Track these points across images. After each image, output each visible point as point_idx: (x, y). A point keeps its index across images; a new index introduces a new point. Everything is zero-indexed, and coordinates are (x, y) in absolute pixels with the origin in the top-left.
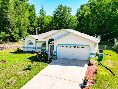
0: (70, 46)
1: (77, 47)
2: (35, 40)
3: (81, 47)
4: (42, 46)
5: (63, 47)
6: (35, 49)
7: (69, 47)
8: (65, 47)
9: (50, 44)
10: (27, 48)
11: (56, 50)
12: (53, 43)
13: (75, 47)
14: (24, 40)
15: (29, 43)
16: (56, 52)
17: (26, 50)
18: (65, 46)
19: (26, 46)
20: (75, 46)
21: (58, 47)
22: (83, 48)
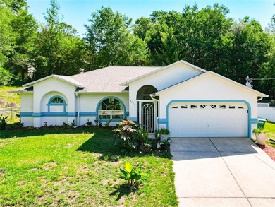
0: (202, 104)
1: (218, 106)
2: (74, 89)
3: (228, 105)
4: (98, 109)
5: (182, 107)
6: (74, 118)
7: (199, 106)
8: (189, 107)
9: (141, 101)
10: (43, 115)
11: (165, 118)
12: (158, 98)
13: (215, 106)
14: (28, 89)
15: (47, 101)
16: (166, 121)
17: (37, 122)
18: (189, 105)
19: (37, 110)
20: (214, 104)
21: (170, 108)
22: (234, 107)
